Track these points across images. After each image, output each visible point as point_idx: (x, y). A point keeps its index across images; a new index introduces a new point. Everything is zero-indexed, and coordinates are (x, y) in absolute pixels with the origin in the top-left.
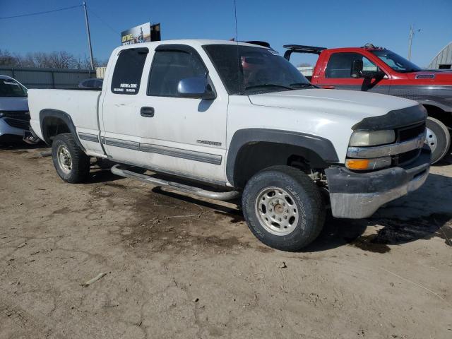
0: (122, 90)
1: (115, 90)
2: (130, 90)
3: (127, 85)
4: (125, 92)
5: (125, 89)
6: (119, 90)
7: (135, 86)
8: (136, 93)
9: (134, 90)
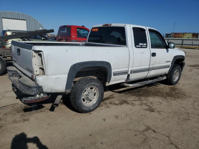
0: (140, 46)
1: (137, 46)
2: (144, 46)
3: (142, 44)
4: (142, 47)
5: (142, 46)
6: (139, 46)
7: (145, 44)
8: (146, 47)
9: (145, 46)
